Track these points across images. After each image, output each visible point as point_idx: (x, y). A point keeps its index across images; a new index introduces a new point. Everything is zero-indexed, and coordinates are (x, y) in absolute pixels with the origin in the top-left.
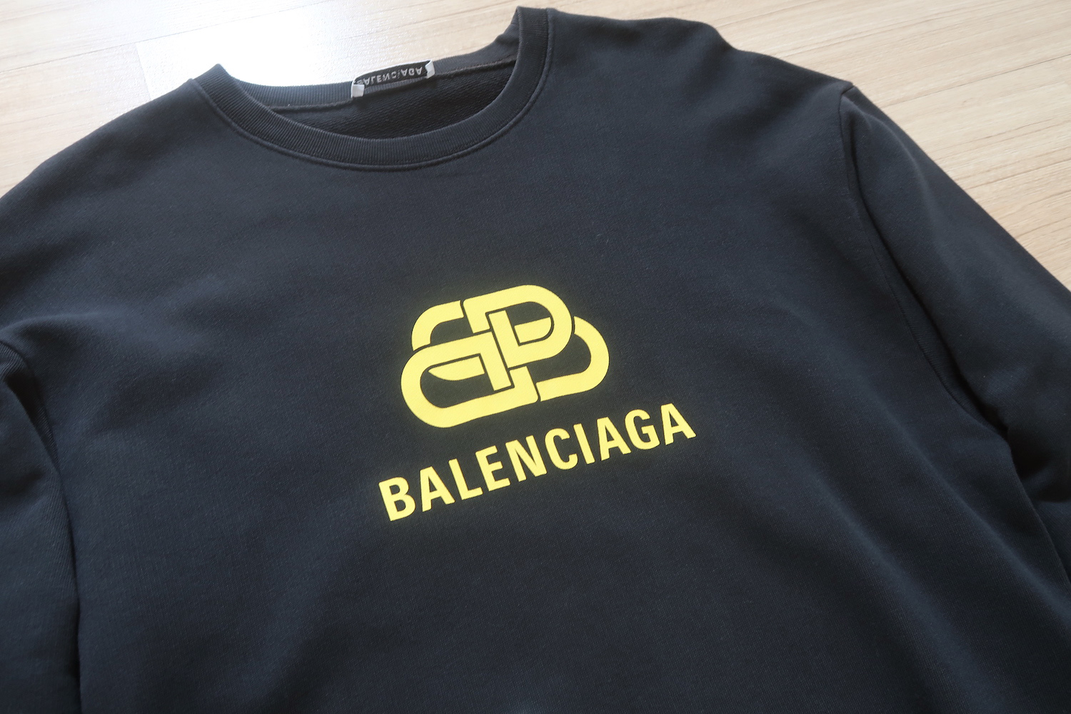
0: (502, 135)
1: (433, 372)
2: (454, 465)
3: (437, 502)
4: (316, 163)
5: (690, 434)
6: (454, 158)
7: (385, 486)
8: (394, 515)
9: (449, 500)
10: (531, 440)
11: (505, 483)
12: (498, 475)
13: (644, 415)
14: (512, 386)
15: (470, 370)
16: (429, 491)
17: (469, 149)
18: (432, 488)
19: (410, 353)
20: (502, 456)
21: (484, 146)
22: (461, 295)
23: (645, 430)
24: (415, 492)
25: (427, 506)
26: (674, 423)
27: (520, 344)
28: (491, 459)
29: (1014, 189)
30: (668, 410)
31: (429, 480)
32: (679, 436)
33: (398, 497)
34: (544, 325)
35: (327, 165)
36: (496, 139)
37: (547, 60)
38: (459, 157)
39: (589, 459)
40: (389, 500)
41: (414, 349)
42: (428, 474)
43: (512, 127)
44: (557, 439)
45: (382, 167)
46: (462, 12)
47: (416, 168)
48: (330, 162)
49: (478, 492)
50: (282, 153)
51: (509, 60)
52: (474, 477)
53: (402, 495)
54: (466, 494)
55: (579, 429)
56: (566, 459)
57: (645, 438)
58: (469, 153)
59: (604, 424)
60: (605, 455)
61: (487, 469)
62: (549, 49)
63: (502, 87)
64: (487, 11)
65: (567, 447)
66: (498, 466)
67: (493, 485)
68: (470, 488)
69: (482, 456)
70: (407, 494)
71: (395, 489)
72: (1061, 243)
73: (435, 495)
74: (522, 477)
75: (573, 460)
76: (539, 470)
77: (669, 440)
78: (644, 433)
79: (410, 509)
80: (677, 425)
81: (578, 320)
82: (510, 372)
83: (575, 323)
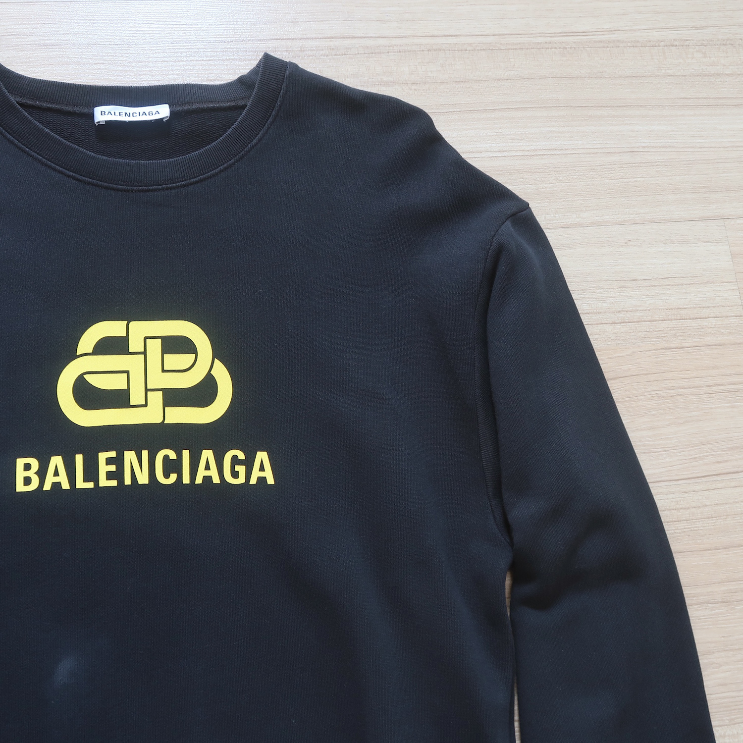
0: (210, 177)
1: (87, 377)
2: (79, 458)
3: (56, 486)
4: (46, 165)
5: (271, 481)
6: (163, 189)
7: (20, 462)
8: (20, 487)
9: (66, 486)
10: (145, 454)
11: (114, 483)
12: (110, 476)
13: (241, 456)
14: (146, 405)
15: (116, 383)
16: (53, 475)
18: (56, 474)
19: (73, 356)
20: (118, 461)
21: (191, 184)
22: (129, 317)
23: (237, 468)
24: (42, 474)
25: (47, 487)
26: (262, 469)
27: (163, 371)
28: (109, 461)
29: (633, 334)
30: (262, 456)
31: (56, 466)
32: (262, 480)
33: (28, 474)
34: (189, 358)
35: (54, 169)
36: (204, 179)
37: (274, 113)
38: (167, 189)
39: (186, 480)
40: (20, 474)
41: (78, 354)
42: (57, 461)
43: (222, 171)
44: (166, 457)
45: (100, 183)
47: (128, 191)
48: (58, 168)
49: (90, 485)
50: (20, 148)
51: (241, 103)
52: (91, 473)
53: (31, 474)
54: (80, 484)
55: (186, 454)
56: (167, 476)
57: (235, 475)
58: (177, 187)
59: (207, 455)
60: (199, 480)
61: (104, 469)
62: (279, 103)
63: (226, 131)
65: (172, 467)
66: (113, 468)
67: (104, 482)
68: (85, 480)
69: (103, 457)
70: (35, 473)
71: (27, 467)
72: (649, 393)
73: (56, 479)
74: (128, 481)
75: (173, 477)
76: (143, 478)
77: (253, 481)
78: (236, 470)
79: (35, 484)
80: (264, 470)
81: (217, 362)
82: (148, 392)
83: (214, 364)
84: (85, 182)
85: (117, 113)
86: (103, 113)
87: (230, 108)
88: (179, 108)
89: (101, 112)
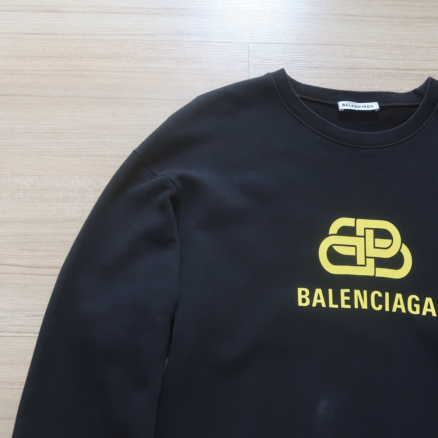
0: (400, 143)
1: (334, 247)
2: (330, 291)
3: (319, 305)
4: (313, 131)
5: (434, 314)
6: (374, 148)
7: (300, 290)
8: (300, 304)
9: (324, 305)
10: (365, 292)
11: (349, 307)
12: (347, 302)
13: (417, 299)
14: (365, 265)
15: (350, 252)
16: (317, 298)
17: (382, 146)
18: (319, 298)
19: (327, 235)
20: (351, 295)
21: (389, 146)
22: (357, 216)
23: (415, 305)
24: (311, 297)
25: (314, 305)
28: (346, 294)
30: (429, 300)
31: (319, 294)
32: (429, 313)
33: (304, 297)
34: (388, 242)
35: (317, 133)
37: (435, 110)
38: (376, 148)
39: (387, 309)
40: (300, 297)
41: (329, 234)
42: (319, 291)
43: (406, 140)
44: (376, 295)
46: (402, 69)
47: (355, 148)
48: (319, 133)
49: (336, 306)
50: (299, 121)
51: (416, 104)
52: (337, 300)
53: (306, 297)
54: (331, 305)
55: (387, 294)
56: (377, 306)
57: (414, 309)
58: (382, 148)
59: (399, 296)
60: (394, 310)
61: (343, 298)
64: (414, 72)
65: (380, 301)
66: (348, 298)
67: (343, 306)
68: (334, 303)
69: (343, 291)
70: (308, 297)
71: (304, 293)
73: (319, 301)
74: (356, 306)
75: (380, 307)
76: (364, 306)
77: (424, 313)
78: (415, 306)
79: (307, 303)
80: (430, 308)
81: (404, 245)
82: (367, 258)
83: (402, 246)
84: (333, 141)
85: (351, 106)
86: (343, 105)
87: (410, 106)
88: (383, 105)
89: (343, 104)
